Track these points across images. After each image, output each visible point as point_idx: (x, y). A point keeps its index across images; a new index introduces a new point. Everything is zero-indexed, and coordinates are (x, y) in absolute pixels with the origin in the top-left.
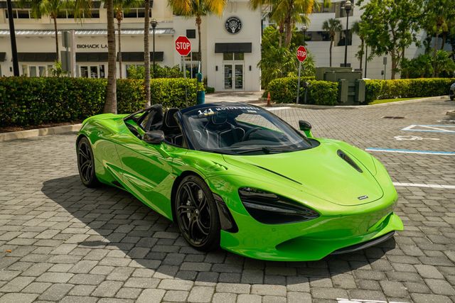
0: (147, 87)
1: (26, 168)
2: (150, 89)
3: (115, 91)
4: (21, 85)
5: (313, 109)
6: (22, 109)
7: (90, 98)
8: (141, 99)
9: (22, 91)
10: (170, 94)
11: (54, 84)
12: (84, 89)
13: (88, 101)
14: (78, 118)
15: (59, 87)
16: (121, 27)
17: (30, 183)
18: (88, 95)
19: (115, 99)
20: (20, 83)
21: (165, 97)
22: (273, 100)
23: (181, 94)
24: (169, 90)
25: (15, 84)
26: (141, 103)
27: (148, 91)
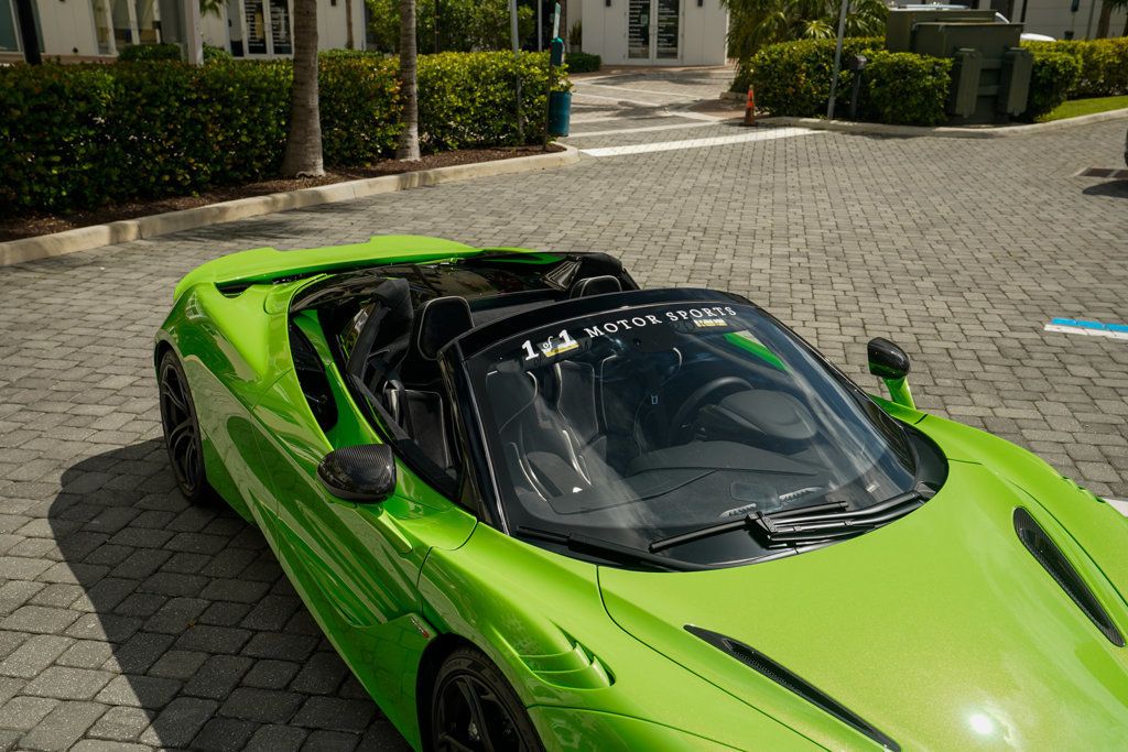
0: (406, 85)
1: (31, 396)
2: (415, 88)
3: (315, 101)
4: (38, 96)
5: (874, 135)
6: (49, 165)
7: (244, 126)
8: (392, 120)
9: (44, 115)
10: (473, 101)
11: (139, 89)
12: (226, 100)
13: (238, 136)
14: (212, 182)
15: (153, 99)
17: (22, 473)
18: (238, 117)
19: (317, 125)
20: (37, 90)
21: (458, 110)
22: (761, 104)
23: (504, 100)
24: (471, 90)
25: (20, 96)
26: (392, 132)
27: (410, 96)
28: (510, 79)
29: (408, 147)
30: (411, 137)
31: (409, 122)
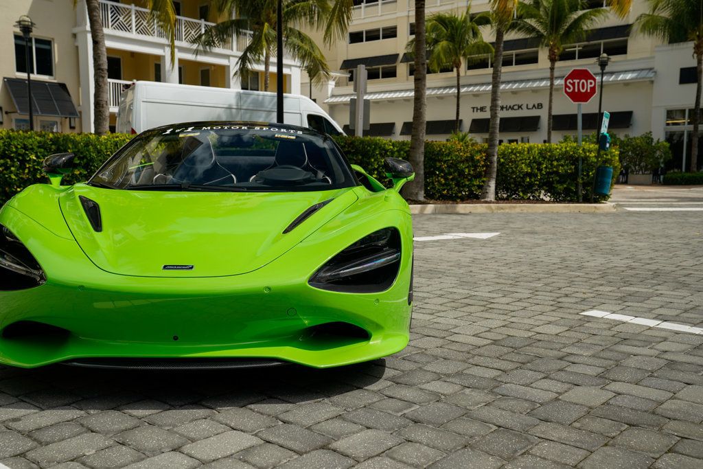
3: (422, 158)
8: (478, 176)
10: (539, 170)
16: (556, 74)
21: (527, 174)
24: (540, 164)
26: (476, 182)
27: (491, 162)
28: (573, 159)
29: (487, 193)
30: (490, 186)
31: (490, 178)
